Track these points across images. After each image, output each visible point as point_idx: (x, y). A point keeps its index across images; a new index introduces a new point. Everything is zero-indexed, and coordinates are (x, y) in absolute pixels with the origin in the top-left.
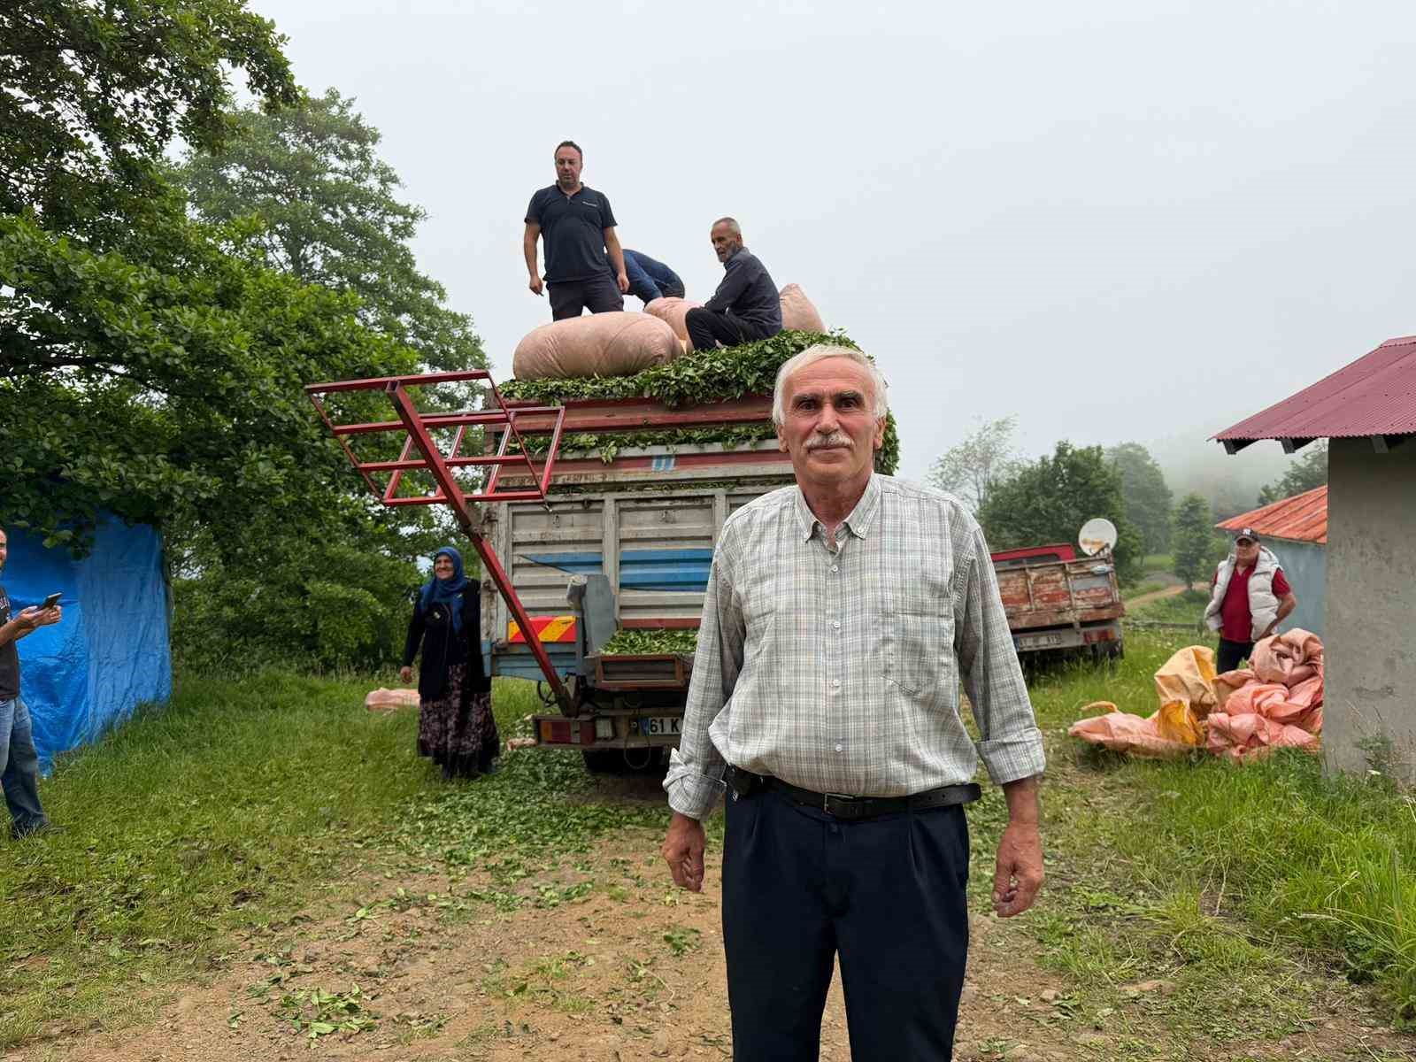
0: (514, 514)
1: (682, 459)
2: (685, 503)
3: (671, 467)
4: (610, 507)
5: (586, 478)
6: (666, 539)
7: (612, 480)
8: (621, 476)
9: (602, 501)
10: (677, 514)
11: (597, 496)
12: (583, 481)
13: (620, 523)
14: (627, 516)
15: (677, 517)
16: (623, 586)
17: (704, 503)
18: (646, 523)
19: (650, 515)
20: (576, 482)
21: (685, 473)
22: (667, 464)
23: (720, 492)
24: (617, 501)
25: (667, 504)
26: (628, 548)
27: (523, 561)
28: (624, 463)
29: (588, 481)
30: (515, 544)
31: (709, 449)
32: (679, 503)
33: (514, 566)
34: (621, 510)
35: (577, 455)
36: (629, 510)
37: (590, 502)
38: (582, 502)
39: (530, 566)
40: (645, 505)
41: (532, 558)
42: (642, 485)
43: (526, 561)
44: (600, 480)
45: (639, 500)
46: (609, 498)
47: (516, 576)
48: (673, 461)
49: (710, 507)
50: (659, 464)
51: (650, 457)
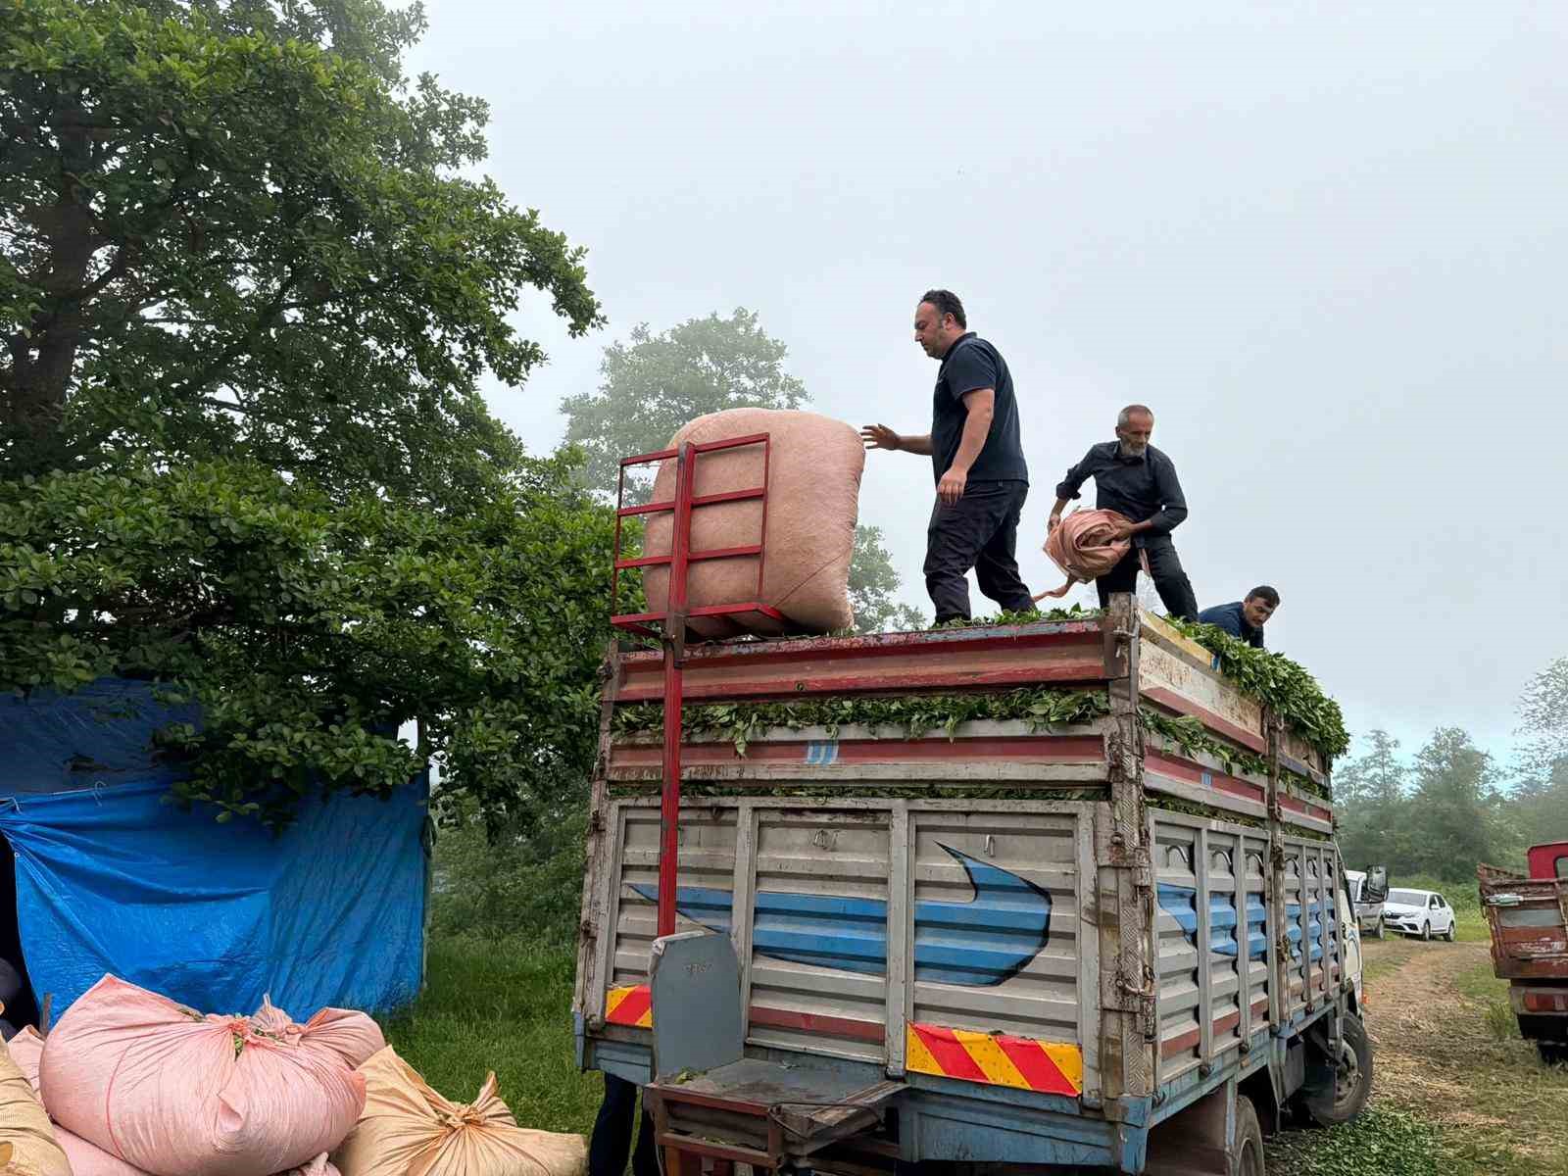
0: (628, 822)
1: (848, 747)
2: (850, 820)
3: (832, 761)
4: (745, 819)
5: (718, 772)
6: (822, 877)
7: (751, 777)
8: (764, 770)
9: (736, 809)
10: (841, 837)
11: (728, 802)
12: (713, 777)
13: (760, 846)
14: (770, 834)
15: (840, 842)
16: (757, 950)
17: (874, 821)
18: (794, 849)
19: (800, 836)
20: (706, 778)
21: (851, 771)
22: (828, 755)
23: (898, 804)
24: (755, 809)
25: (824, 819)
26: (769, 887)
27: (632, 894)
28: (770, 750)
29: (720, 777)
30: (626, 868)
31: (887, 732)
32: (841, 819)
33: (622, 902)
34: (761, 825)
35: (707, 737)
36: (773, 825)
37: (721, 810)
38: (710, 809)
39: (642, 902)
40: (794, 818)
41: (644, 891)
42: (791, 787)
43: (637, 896)
44: (735, 776)
45: (785, 811)
46: (745, 804)
47: (623, 917)
48: (836, 749)
49: (886, 828)
50: (816, 755)
51: (804, 743)
